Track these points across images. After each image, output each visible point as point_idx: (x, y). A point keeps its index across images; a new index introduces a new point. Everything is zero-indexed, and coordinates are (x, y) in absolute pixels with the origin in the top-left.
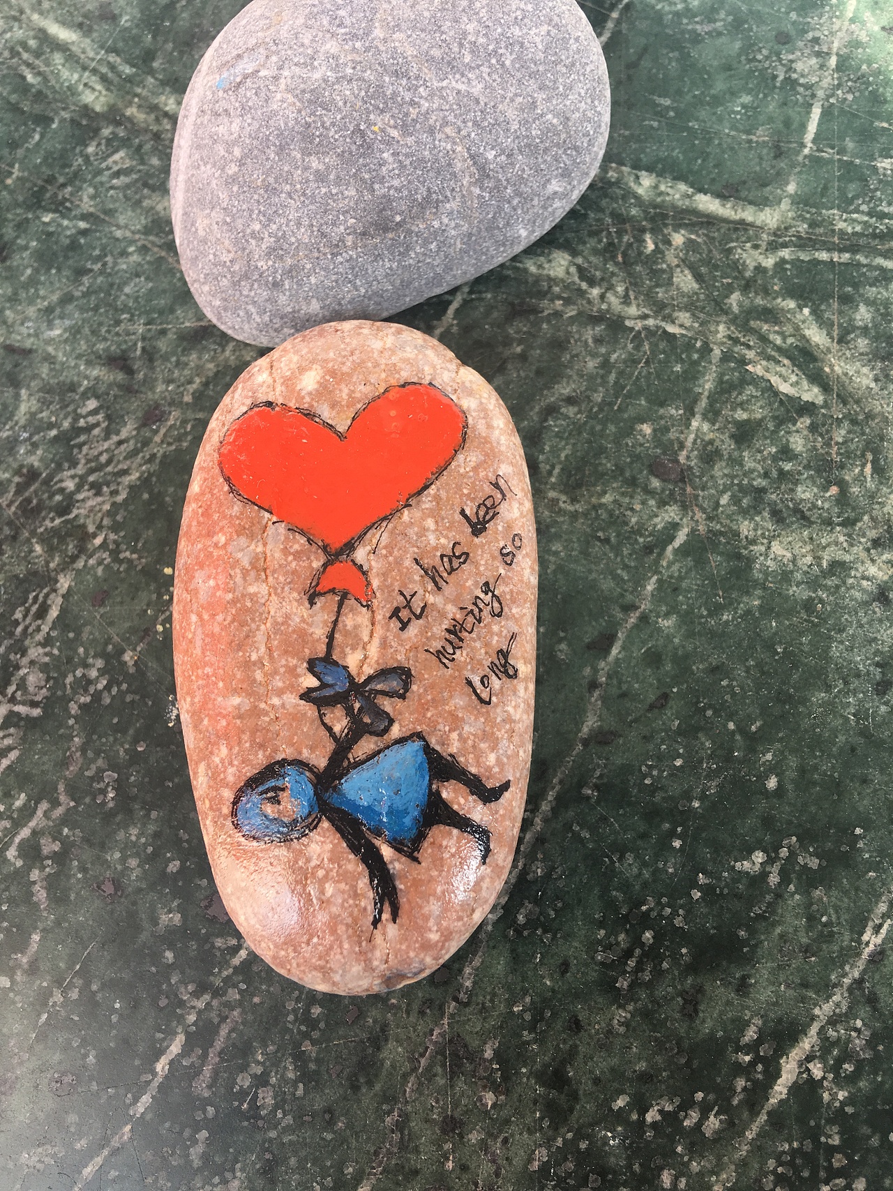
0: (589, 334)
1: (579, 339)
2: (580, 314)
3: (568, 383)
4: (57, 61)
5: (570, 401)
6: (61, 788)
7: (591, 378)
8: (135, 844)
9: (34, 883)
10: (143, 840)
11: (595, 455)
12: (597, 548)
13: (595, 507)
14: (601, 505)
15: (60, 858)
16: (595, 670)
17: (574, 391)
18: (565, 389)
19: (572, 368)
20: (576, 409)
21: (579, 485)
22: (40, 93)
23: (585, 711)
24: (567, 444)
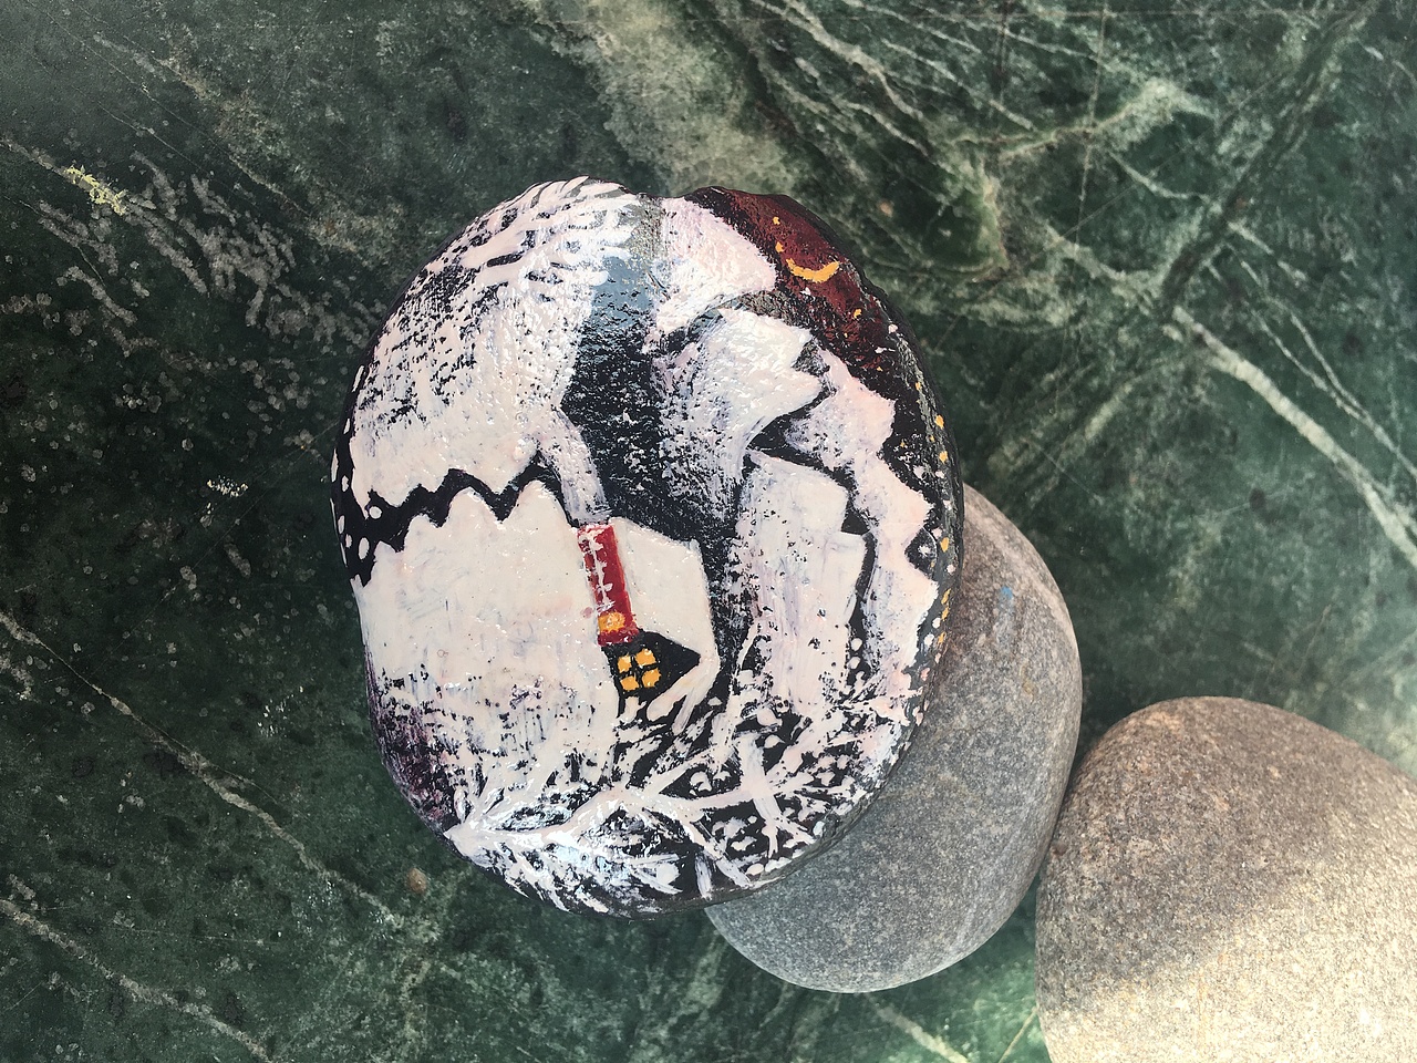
0: (613, 1023)
1: (610, 1010)
2: (641, 1013)
3: (560, 994)
4: (1064, 412)
5: (537, 996)
6: (149, 342)
7: (560, 1021)
8: (64, 428)
9: (34, 299)
10: (68, 438)
11: (465, 1019)
12: (350, 1013)
13: (401, 1016)
14: (402, 1023)
15: (61, 334)
16: (200, 1002)
17: (549, 1001)
18: (552, 990)
19: (576, 999)
20: (526, 1001)
21: (432, 999)
22: (1029, 388)
23: (152, 985)
24: (485, 987)
